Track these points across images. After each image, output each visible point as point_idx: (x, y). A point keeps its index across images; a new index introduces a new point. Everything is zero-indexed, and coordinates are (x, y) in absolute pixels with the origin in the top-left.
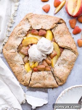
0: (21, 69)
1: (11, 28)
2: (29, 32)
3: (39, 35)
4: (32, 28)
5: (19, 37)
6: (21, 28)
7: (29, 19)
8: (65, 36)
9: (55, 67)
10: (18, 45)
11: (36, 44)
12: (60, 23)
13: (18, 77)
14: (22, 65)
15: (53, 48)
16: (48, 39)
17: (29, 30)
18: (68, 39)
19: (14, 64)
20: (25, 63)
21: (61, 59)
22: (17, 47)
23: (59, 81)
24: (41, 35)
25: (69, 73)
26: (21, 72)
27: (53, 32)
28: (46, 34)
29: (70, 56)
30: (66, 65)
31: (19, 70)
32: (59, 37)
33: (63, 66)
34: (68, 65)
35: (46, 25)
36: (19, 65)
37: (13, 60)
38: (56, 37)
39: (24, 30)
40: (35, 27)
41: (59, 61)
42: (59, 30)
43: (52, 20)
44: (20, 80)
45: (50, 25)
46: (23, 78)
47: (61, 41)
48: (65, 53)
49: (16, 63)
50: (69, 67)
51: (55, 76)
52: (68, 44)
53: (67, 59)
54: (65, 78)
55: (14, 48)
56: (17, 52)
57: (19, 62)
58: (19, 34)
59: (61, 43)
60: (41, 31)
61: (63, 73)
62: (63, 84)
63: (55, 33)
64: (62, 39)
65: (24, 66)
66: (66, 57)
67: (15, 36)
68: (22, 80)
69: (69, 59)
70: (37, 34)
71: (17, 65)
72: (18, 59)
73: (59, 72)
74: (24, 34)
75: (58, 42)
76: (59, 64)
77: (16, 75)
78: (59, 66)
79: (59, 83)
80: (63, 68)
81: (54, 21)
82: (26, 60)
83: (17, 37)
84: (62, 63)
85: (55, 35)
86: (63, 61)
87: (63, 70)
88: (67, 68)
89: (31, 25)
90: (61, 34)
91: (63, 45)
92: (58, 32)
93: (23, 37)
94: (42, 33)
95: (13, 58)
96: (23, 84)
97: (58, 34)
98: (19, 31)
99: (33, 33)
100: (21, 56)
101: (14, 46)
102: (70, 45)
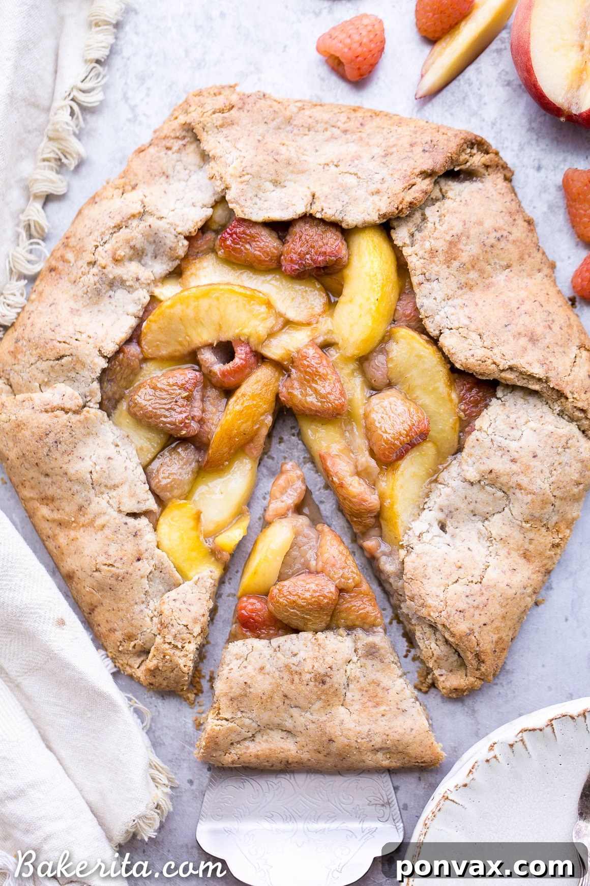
0: (130, 548)
1: (53, 207)
2: (202, 243)
3: (286, 265)
4: (232, 211)
5: (114, 284)
6: (137, 208)
7: (203, 136)
8: (500, 278)
9: (414, 541)
10: (110, 348)
12: (468, 175)
13: (100, 616)
14: (134, 515)
17: (204, 228)
18: (527, 306)
19: (69, 508)
21: (463, 470)
22: (95, 364)
23: (445, 659)
24: (299, 265)
25: (529, 590)
26: (123, 578)
27: (405, 245)
28: (345, 259)
29: (540, 453)
30: (505, 522)
31: (114, 559)
32: (454, 286)
33: (480, 533)
34: (524, 524)
35: (345, 189)
36: (115, 519)
37: (66, 474)
38: (427, 285)
39: (162, 224)
40: (256, 204)
41: (452, 488)
42: (451, 233)
43: (394, 145)
44: (119, 644)
45: (379, 186)
46: (140, 623)
47: (473, 327)
48: (503, 427)
49: (83, 495)
50: (530, 543)
51: (411, 619)
52: (525, 349)
53: (515, 479)
54: (493, 635)
55: (73, 375)
56: (101, 406)
57: (113, 493)
58: (115, 254)
59: (471, 342)
60: (303, 237)
61: (484, 591)
62: (478, 683)
63: (421, 253)
64: (477, 305)
65: (155, 530)
66: (510, 458)
67: (87, 269)
68: (134, 647)
69: (529, 471)
70: (271, 260)
71: (91, 516)
72: (105, 467)
73: (450, 583)
74: (158, 258)
75: (441, 333)
76: (450, 514)
77: (87, 599)
78: (447, 529)
79: (442, 679)
80: (484, 551)
81: (412, 151)
82: (168, 477)
83: (98, 285)
84: (471, 507)
85: (418, 272)
86: (483, 488)
87: (484, 567)
88: (518, 550)
89: (219, 183)
90: (473, 267)
91: (489, 353)
92: (445, 248)
93: (149, 284)
94: (308, 256)
95: (66, 455)
96: (142, 678)
97: (448, 267)
98: (121, 230)
99: (234, 249)
100: (132, 442)
101: (74, 352)
102: (547, 359)
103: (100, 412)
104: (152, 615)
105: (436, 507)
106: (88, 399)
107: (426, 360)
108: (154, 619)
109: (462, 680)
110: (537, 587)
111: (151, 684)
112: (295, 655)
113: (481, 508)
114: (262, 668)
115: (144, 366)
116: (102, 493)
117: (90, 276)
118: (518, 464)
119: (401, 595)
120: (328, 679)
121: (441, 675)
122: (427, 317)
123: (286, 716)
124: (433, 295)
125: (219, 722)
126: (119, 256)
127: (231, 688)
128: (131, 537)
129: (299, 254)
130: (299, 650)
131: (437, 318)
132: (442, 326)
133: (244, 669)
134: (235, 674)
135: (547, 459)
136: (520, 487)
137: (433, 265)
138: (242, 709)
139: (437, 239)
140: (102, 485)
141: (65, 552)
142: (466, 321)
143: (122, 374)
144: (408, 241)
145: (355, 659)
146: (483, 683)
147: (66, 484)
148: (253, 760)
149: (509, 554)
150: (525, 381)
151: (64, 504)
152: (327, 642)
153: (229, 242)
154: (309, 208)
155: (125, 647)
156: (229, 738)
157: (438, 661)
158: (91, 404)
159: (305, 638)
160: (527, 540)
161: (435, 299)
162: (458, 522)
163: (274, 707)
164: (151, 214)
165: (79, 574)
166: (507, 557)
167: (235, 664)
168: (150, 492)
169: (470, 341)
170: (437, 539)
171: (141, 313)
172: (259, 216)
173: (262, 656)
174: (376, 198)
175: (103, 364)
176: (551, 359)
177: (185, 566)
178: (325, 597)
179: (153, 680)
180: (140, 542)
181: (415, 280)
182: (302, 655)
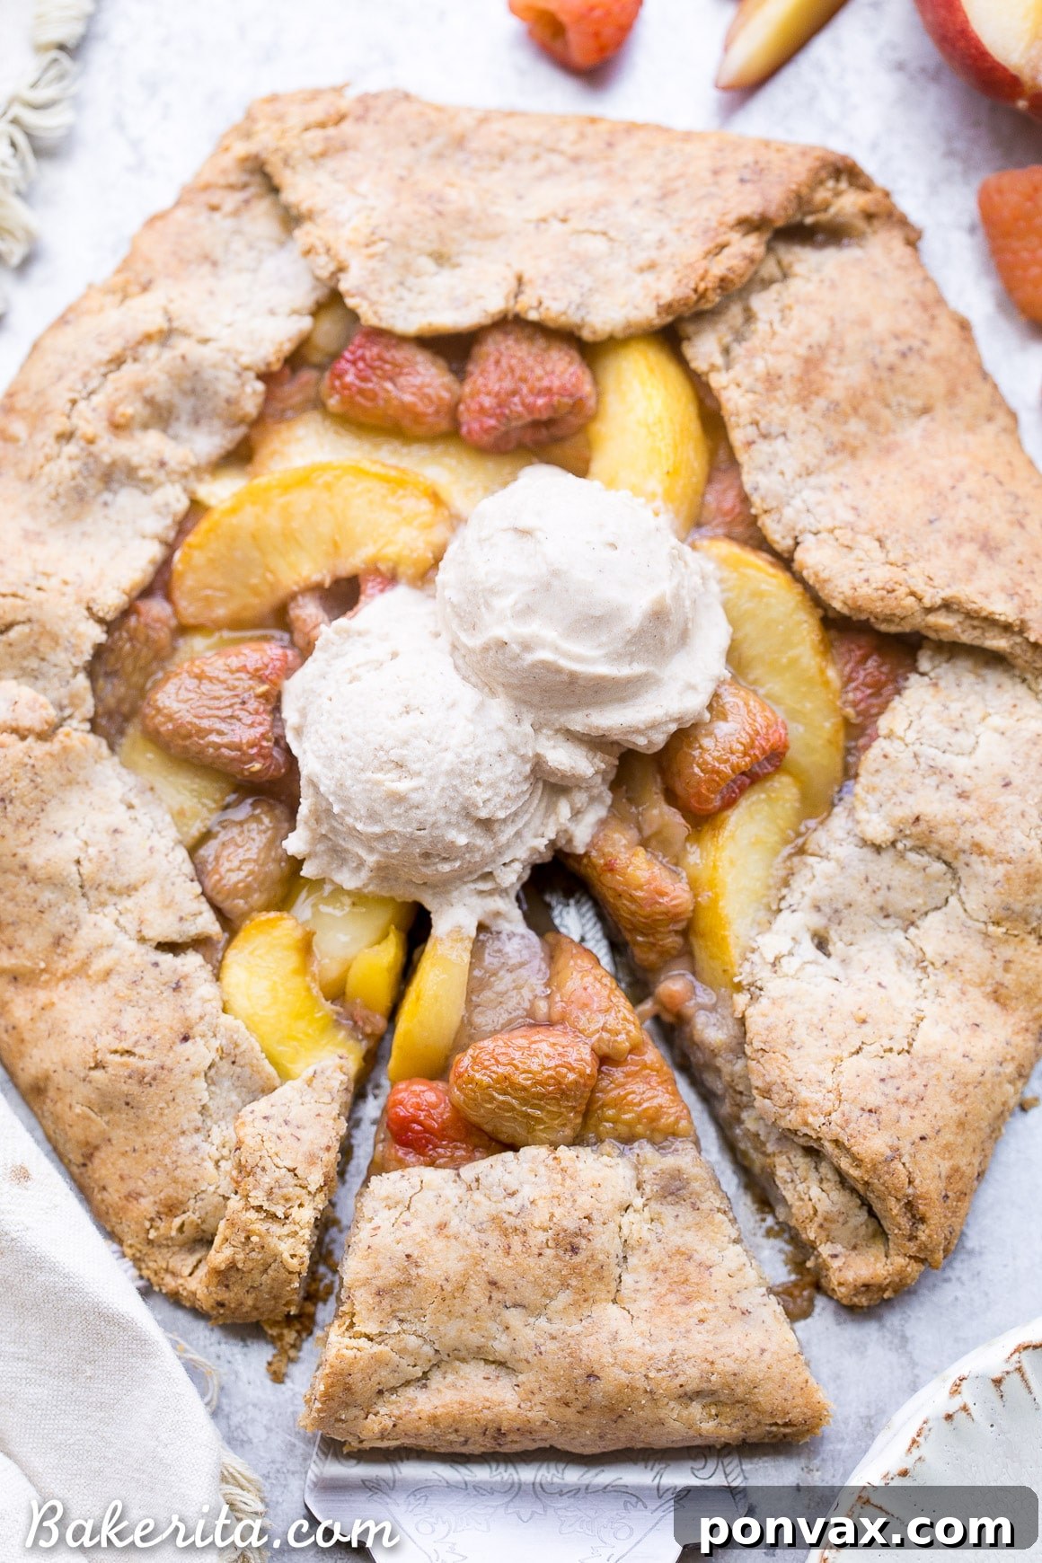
0: (166, 1015)
2: (293, 391)
3: (470, 423)
4: (354, 316)
5: (114, 475)
6: (156, 322)
7: (285, 179)
8: (912, 433)
9: (763, 974)
11: (425, 575)
12: (831, 234)
13: (106, 1168)
14: (173, 947)
15: (713, 637)
16: (636, 491)
17: (296, 359)
18: (972, 483)
19: (33, 943)
20: (229, 923)
21: (858, 822)
22: (79, 636)
23: (841, 1219)
24: (498, 417)
25: (1010, 1069)
26: (154, 1079)
27: (713, 367)
28: (591, 402)
29: (1017, 779)
30: (951, 928)
31: (134, 1038)
32: (819, 446)
33: (900, 953)
34: (992, 928)
35: (584, 262)
36: (132, 955)
37: (25, 867)
38: (763, 447)
39: (208, 353)
40: (401, 299)
41: (838, 861)
42: (807, 341)
43: (681, 176)
44: (147, 1224)
45: (654, 254)
46: (193, 1175)
47: (863, 525)
48: (935, 727)
49: (63, 911)
50: (1006, 970)
51: (763, 1144)
52: (972, 567)
53: (967, 833)
54: (939, 1161)
55: (33, 663)
56: (95, 726)
57: (127, 903)
58: (112, 413)
59: (861, 555)
60: (504, 362)
61: (916, 1069)
62: (914, 1269)
63: (747, 381)
64: (868, 483)
65: (218, 978)
66: (955, 791)
67: (56, 448)
68: (181, 1229)
69: (998, 816)
70: (437, 412)
71: (80, 954)
72: (107, 848)
73: (845, 1054)
74: (203, 422)
75: (797, 544)
76: (836, 916)
77: (77, 1133)
78: (831, 948)
79: (836, 1264)
80: (912, 990)
81: (716, 183)
82: (239, 869)
83: (80, 480)
84: (879, 899)
85: (745, 419)
86: (902, 856)
87: (914, 1020)
88: (983, 984)
89: (322, 260)
90: (855, 410)
91: (899, 574)
92: (797, 371)
93: (185, 475)
94: (516, 399)
95: (23, 828)
96: (201, 1292)
97: (805, 409)
98: (125, 368)
99: (361, 392)
100: (160, 799)
101: (35, 614)
102: (1020, 585)
103: (92, 738)
104: (217, 1156)
105: (807, 902)
106: (67, 712)
107: (773, 601)
108: (222, 1163)
109: (879, 1265)
110: (1026, 1063)
111: (221, 1304)
112: (512, 1194)
113: (902, 902)
114: (442, 1226)
115: (181, 642)
116: (103, 904)
117: (63, 461)
118: (972, 802)
119: (741, 1093)
120: (583, 1243)
121: (835, 1256)
122: (766, 512)
123: (493, 1327)
124: (778, 466)
125: (354, 1343)
126: (123, 415)
127: (378, 1268)
128: (168, 993)
129: (497, 395)
130: (521, 1184)
131: (788, 513)
132: (799, 527)
133: (404, 1227)
134: (385, 1239)
135: (1032, 787)
136: (978, 849)
137: (774, 405)
138: (401, 1315)
139: (777, 353)
140: (103, 888)
141: (27, 1036)
142: (849, 516)
143: (137, 658)
144: (719, 360)
145: (638, 1202)
146: (922, 1268)
147: (24, 889)
148: (426, 1428)
149: (964, 993)
150: (977, 633)
151: (23, 935)
152: (580, 1165)
153: (349, 378)
154: (512, 302)
155: (162, 1231)
156: (375, 1379)
157: (826, 1225)
158: (74, 723)
159: (534, 1157)
160: (999, 964)
161: (782, 473)
162: (854, 932)
163: (469, 1310)
164: (185, 334)
165: (60, 1079)
166: (959, 1000)
167: (384, 1218)
168: (203, 899)
169: (858, 553)
170: (810, 969)
171: (172, 534)
172: (409, 323)
173: (442, 1200)
174: (649, 278)
175: (97, 634)
176: (1029, 586)
177: (284, 1051)
178: (572, 1069)
179: (224, 1295)
180: (187, 1001)
181: (737, 436)
182: (527, 1192)
